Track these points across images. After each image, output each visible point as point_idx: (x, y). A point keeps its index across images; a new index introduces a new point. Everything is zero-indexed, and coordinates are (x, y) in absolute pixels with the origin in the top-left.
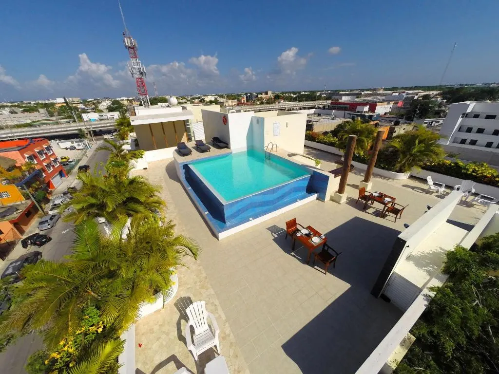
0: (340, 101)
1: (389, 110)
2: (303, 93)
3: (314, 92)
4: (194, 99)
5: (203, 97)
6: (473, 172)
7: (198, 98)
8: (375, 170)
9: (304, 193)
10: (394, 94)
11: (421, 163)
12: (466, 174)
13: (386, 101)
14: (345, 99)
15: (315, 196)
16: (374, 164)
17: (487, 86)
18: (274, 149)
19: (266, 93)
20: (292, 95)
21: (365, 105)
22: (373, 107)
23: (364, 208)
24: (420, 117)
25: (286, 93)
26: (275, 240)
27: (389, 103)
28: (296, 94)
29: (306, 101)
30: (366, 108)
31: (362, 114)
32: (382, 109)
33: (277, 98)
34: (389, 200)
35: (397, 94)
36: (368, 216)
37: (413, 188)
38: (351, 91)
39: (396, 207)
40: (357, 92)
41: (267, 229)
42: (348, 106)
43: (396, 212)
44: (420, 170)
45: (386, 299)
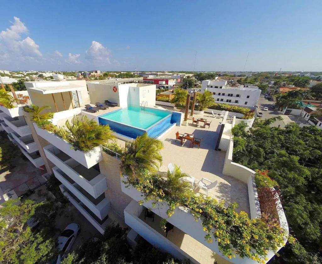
0: (148, 78)
1: (174, 84)
2: (123, 73)
3: (129, 72)
4: (32, 74)
5: (40, 73)
6: (224, 107)
7: (36, 74)
8: (194, 111)
9: (170, 124)
10: (174, 75)
11: (207, 106)
12: (222, 108)
13: (172, 79)
14: (151, 77)
15: (175, 124)
16: (194, 109)
17: (209, 73)
18: (146, 105)
19: (96, 72)
20: (115, 74)
21: (163, 80)
22: (167, 82)
23: (196, 126)
24: (189, 87)
25: (112, 72)
26: (171, 143)
27: (174, 80)
28: (118, 73)
29: (127, 78)
30: (164, 83)
31: (163, 86)
32: (171, 83)
33: (106, 75)
34: (205, 120)
35: (176, 75)
36: (199, 128)
37: (208, 116)
38: (151, 72)
39: (208, 123)
40: (155, 73)
41: (165, 140)
42: (154, 81)
43: (209, 125)
44: (207, 109)
45: (220, 150)
